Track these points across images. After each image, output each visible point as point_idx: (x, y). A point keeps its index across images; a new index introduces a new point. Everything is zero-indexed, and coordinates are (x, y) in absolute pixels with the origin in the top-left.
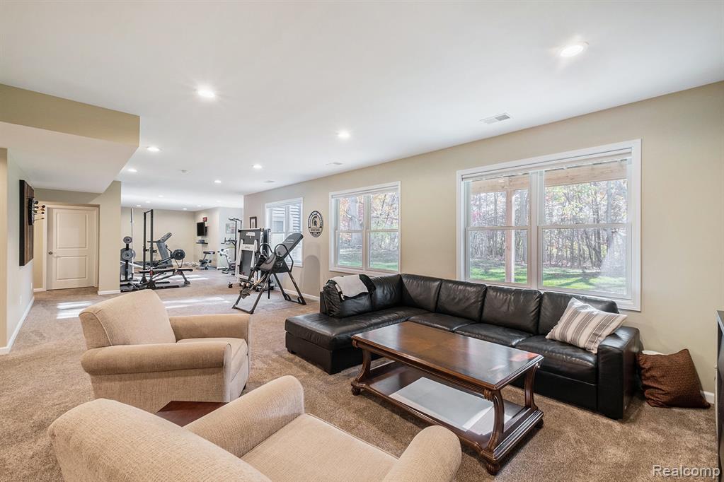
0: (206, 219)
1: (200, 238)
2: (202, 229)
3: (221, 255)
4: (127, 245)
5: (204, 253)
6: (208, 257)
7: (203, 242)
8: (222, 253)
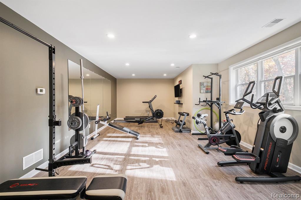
0: (180, 82)
1: (177, 99)
2: (178, 92)
3: (197, 123)
4: (77, 109)
5: (179, 113)
6: (182, 118)
7: (179, 103)
8: (199, 120)
